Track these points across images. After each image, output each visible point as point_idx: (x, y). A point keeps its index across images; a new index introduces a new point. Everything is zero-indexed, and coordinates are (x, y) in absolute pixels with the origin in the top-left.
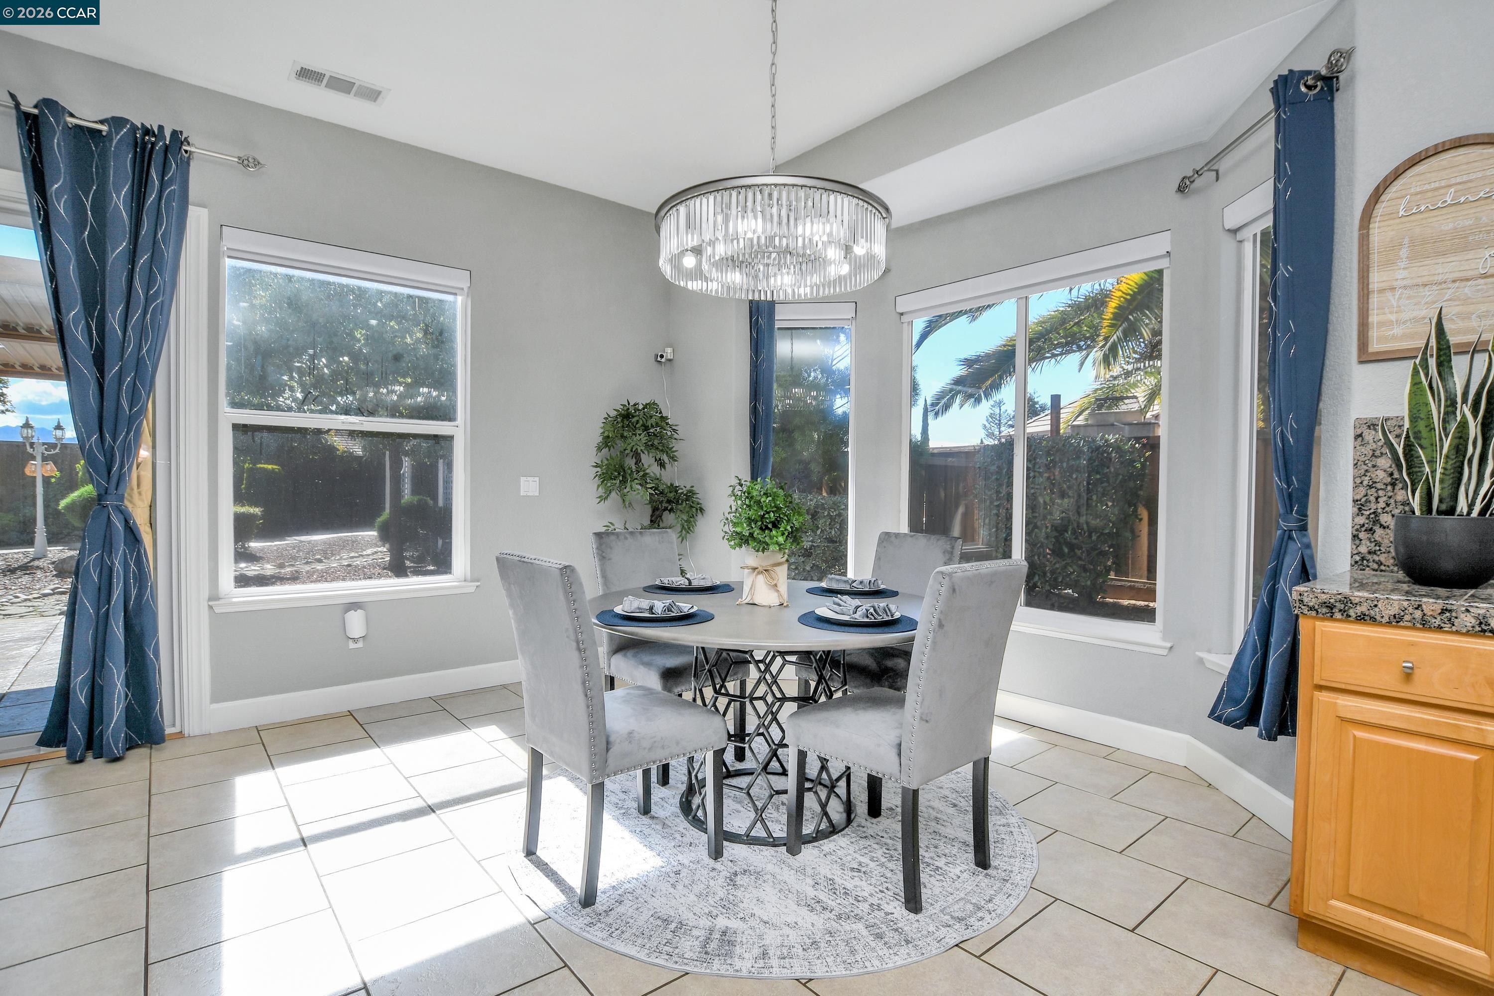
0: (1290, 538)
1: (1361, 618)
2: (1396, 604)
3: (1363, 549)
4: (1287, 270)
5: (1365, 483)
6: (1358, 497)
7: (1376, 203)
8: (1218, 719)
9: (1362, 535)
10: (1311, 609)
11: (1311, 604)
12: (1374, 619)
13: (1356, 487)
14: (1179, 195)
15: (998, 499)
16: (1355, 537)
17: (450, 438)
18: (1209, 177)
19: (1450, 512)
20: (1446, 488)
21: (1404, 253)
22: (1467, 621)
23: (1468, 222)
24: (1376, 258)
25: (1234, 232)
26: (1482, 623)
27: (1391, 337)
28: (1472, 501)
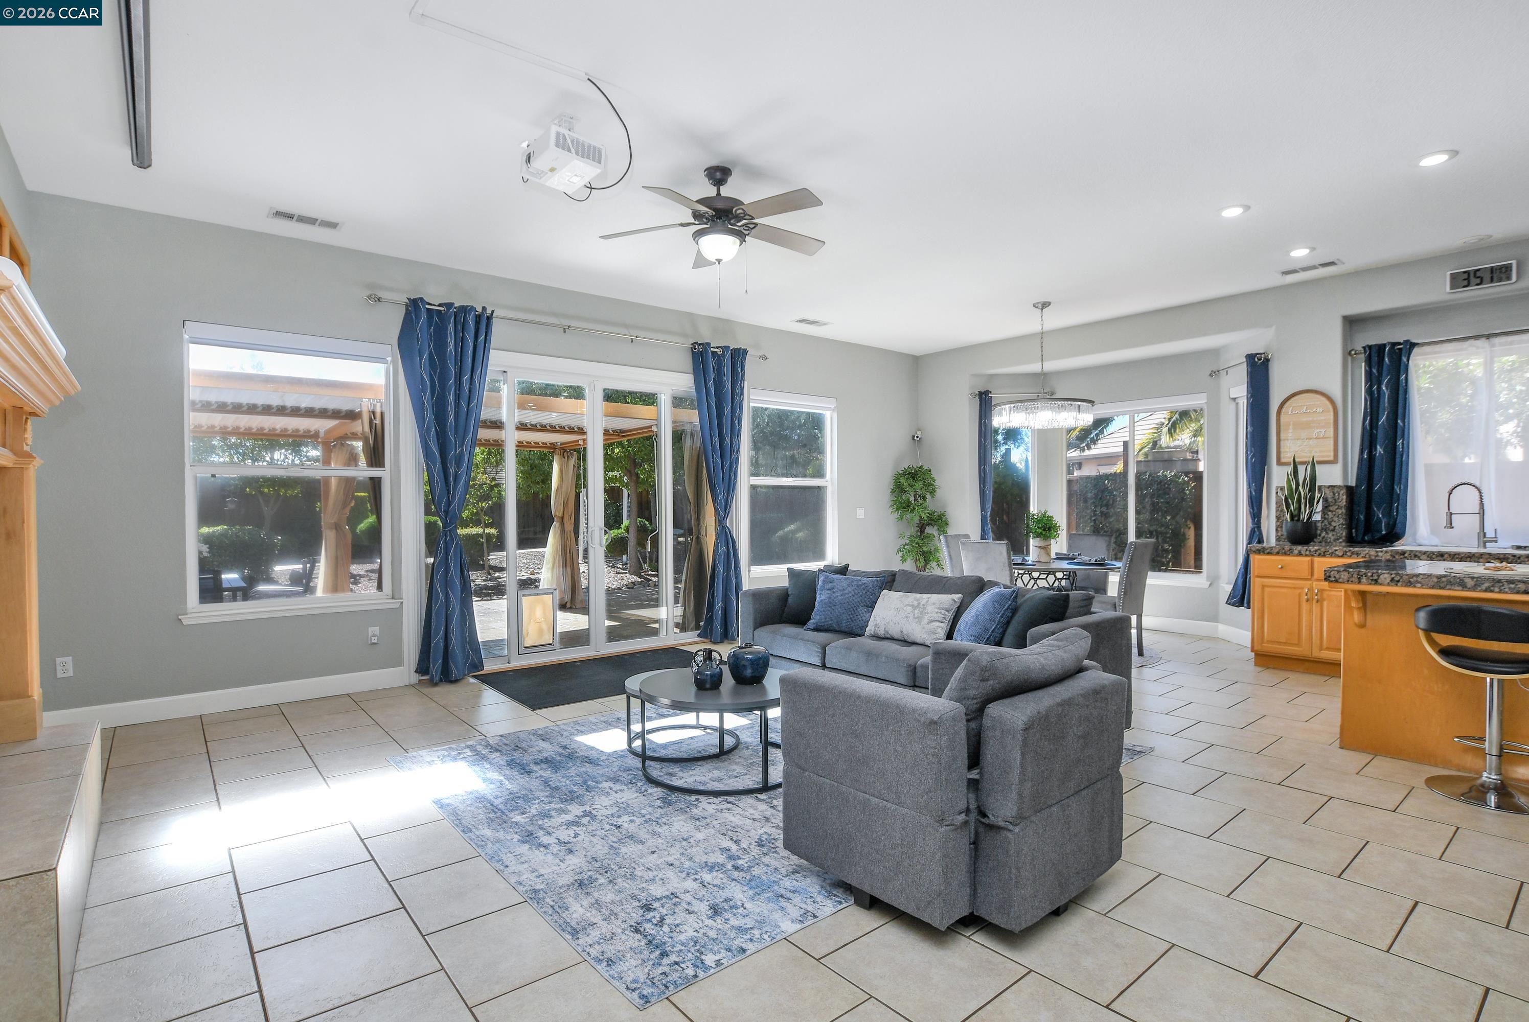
0: (1254, 531)
1: (1269, 553)
2: (1277, 548)
3: (1279, 534)
5: (1280, 510)
6: (1277, 515)
8: (1228, 605)
9: (1279, 529)
11: (1252, 551)
13: (1276, 512)
14: (1209, 377)
15: (1095, 515)
16: (1277, 530)
17: (825, 488)
18: (1223, 373)
19: (1299, 520)
20: (1296, 512)
21: (1291, 427)
22: (1296, 552)
23: (1311, 419)
24: (1282, 428)
25: (1234, 399)
26: (1300, 552)
27: (1287, 457)
28: (1304, 516)
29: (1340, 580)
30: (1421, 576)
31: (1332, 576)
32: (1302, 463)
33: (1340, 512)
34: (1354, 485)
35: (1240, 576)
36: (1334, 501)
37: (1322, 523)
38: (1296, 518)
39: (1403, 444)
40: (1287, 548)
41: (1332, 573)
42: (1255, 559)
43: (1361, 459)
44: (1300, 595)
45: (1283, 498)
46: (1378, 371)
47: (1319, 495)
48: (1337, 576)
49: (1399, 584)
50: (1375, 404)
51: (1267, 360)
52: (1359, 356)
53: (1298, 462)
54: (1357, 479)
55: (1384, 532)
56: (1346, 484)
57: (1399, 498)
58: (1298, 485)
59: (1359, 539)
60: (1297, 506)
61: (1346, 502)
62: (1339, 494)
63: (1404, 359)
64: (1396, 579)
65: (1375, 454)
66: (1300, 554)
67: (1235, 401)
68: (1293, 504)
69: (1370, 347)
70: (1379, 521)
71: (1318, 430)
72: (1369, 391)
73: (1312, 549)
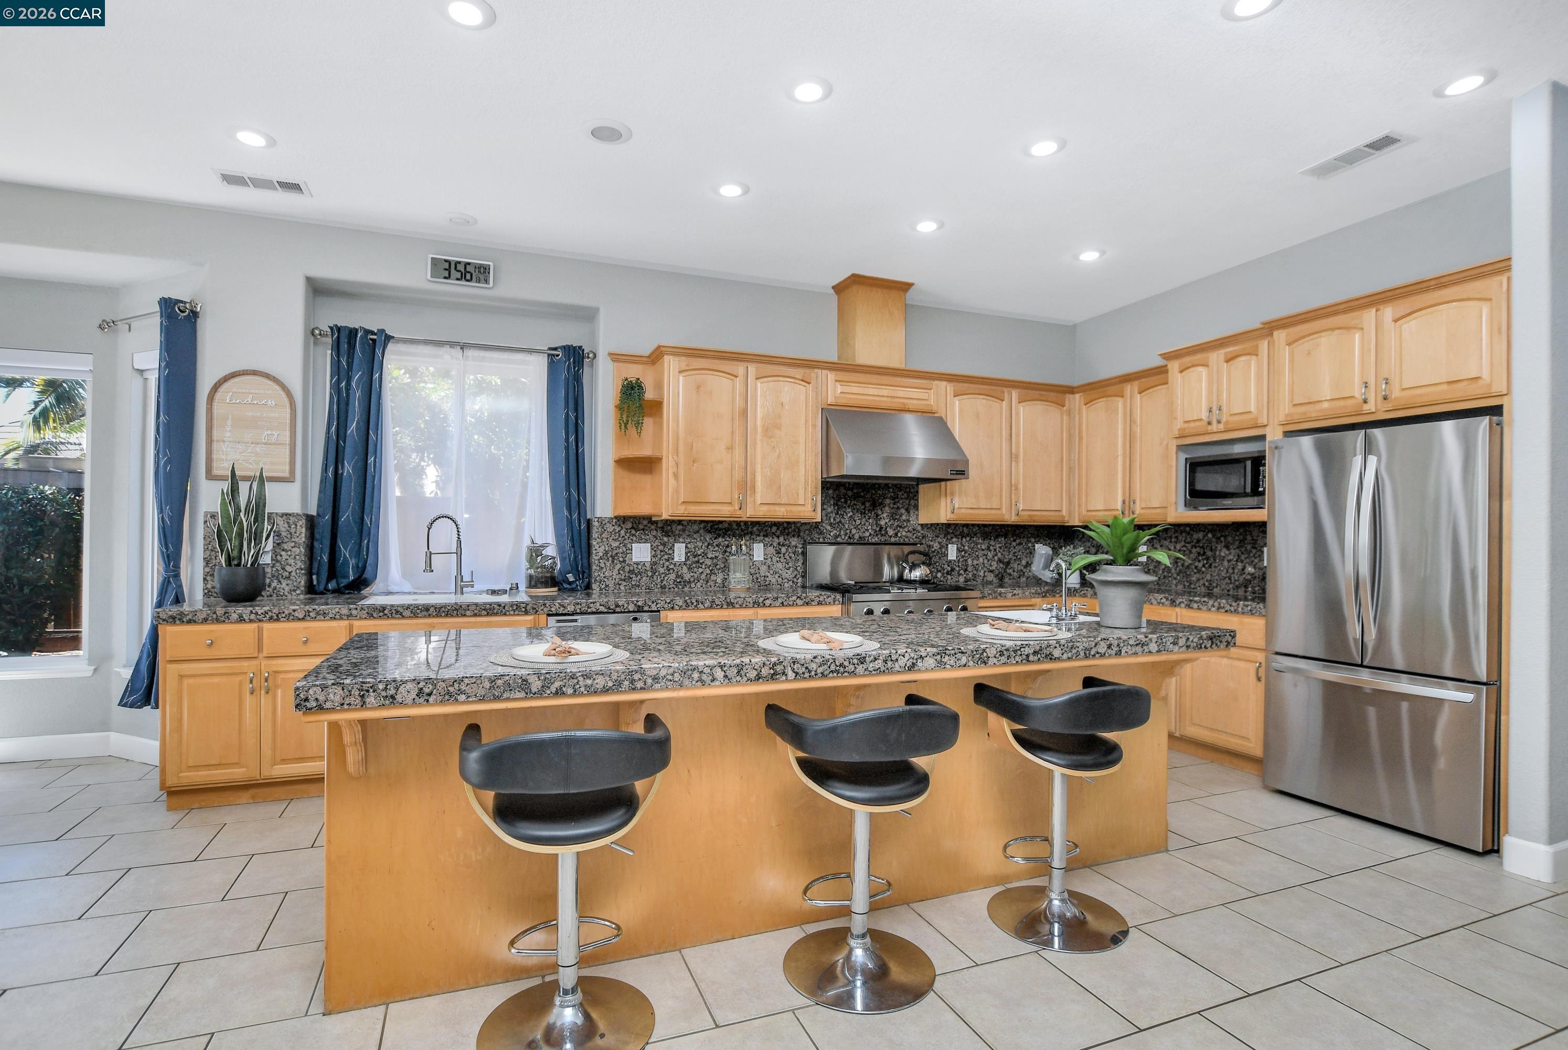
0: (169, 582)
1: (190, 621)
2: (205, 613)
3: (209, 586)
4: (165, 418)
5: (210, 548)
6: (206, 557)
7: (215, 392)
8: (125, 705)
9: (208, 578)
10: (164, 620)
11: (164, 618)
12: (195, 622)
13: (204, 551)
14: (100, 331)
16: (205, 579)
18: (123, 327)
19: (239, 565)
20: (235, 553)
21: (229, 422)
22: (235, 616)
23: (258, 414)
24: (215, 422)
25: (141, 372)
26: (241, 616)
27: (222, 468)
28: (247, 559)
29: (328, 705)
30: (466, 681)
31: (311, 699)
32: (246, 479)
33: (297, 550)
34: (315, 514)
35: (145, 656)
36: (289, 536)
37: (273, 567)
38: (236, 562)
39: (375, 461)
40: (220, 611)
41: (311, 692)
42: (168, 632)
43: (323, 480)
44: (241, 684)
45: (216, 531)
46: (348, 363)
47: (269, 527)
48: (321, 698)
49: (431, 699)
50: (342, 406)
51: (195, 315)
52: (324, 339)
53: (239, 476)
54: (319, 506)
55: (351, 578)
56: (306, 513)
57: (370, 531)
58: (238, 510)
59: (322, 588)
60: (237, 544)
61: (306, 537)
62: (296, 525)
63: (378, 352)
64: (426, 690)
65: (342, 474)
66: (241, 620)
67: (142, 375)
68: (230, 540)
69: (339, 329)
70: (346, 562)
71: (269, 432)
72: (336, 387)
73: (260, 611)
